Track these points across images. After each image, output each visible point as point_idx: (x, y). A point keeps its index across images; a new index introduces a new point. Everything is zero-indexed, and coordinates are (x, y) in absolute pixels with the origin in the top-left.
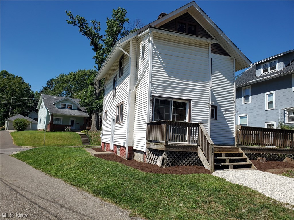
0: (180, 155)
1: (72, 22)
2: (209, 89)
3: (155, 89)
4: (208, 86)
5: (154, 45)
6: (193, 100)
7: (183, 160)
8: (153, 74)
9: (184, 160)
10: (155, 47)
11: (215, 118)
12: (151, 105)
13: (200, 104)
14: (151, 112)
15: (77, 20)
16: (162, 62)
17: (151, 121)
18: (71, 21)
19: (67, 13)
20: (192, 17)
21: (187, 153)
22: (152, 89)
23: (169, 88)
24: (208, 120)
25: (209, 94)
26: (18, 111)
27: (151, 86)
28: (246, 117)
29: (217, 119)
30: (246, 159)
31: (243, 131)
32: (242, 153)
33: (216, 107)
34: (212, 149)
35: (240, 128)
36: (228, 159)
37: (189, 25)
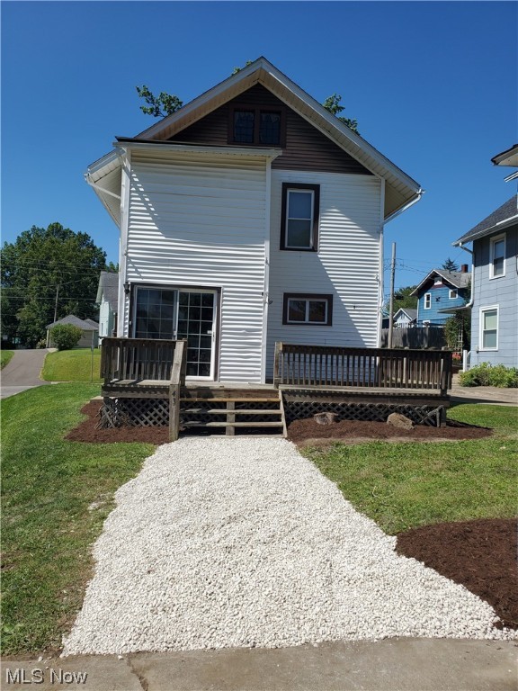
0: (138, 406)
1: (152, 110)
2: (263, 262)
3: (136, 268)
4: (263, 256)
5: (134, 175)
6: (225, 289)
7: (144, 416)
8: (131, 236)
9: (147, 415)
10: (136, 180)
11: (326, 322)
12: (128, 302)
13: (243, 296)
14: (127, 316)
15: (161, 103)
16: (152, 209)
17: (127, 336)
18: (149, 107)
19: (139, 91)
20: (271, 93)
21: (152, 402)
22: (129, 269)
23: (169, 265)
24: (260, 330)
25: (264, 272)
26: (73, 307)
27: (127, 263)
28: (495, 314)
29: (331, 325)
30: (280, 415)
31: (291, 355)
32: (279, 403)
33: (330, 297)
34: (174, 394)
35: (281, 349)
36: (231, 414)
37: (262, 111)
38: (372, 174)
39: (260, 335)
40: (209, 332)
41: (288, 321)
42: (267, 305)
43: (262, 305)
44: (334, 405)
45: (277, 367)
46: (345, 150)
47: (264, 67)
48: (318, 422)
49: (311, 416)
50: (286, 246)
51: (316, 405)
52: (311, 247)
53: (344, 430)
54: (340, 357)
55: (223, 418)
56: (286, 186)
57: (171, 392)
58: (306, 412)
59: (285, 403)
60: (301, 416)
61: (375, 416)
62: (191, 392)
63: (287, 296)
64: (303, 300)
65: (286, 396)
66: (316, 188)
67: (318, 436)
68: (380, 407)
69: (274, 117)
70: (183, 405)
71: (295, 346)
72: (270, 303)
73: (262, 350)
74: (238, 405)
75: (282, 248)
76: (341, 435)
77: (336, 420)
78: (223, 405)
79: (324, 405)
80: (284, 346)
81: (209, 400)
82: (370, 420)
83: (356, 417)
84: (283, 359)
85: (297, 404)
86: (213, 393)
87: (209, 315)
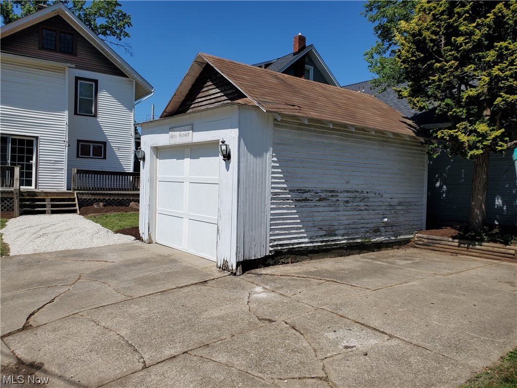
2: (65, 124)
4: (64, 121)
6: (41, 138)
11: (102, 157)
13: (52, 142)
24: (63, 161)
25: (65, 129)
29: (106, 159)
30: (76, 204)
31: (82, 175)
32: (75, 199)
33: (105, 143)
34: (16, 194)
35: (76, 172)
36: (49, 204)
37: (61, 32)
38: (128, 77)
39: (63, 164)
40: (31, 161)
41: (80, 156)
42: (67, 148)
43: (64, 147)
44: (104, 199)
45: (74, 181)
46: (112, 61)
47: (62, 8)
48: (96, 207)
49: (92, 205)
50: (78, 113)
51: (94, 199)
52: (93, 115)
53: (108, 210)
54: (107, 176)
55: (44, 206)
56: (77, 79)
57: (14, 193)
58: (89, 203)
59: (78, 199)
60: (87, 205)
61: (124, 204)
62: (24, 194)
63: (79, 141)
64: (90, 144)
65: (79, 195)
66: (96, 82)
67: (94, 213)
68: (127, 199)
69: (69, 37)
70: (21, 200)
71: (83, 170)
72: (69, 146)
73: (65, 172)
74: (52, 200)
75: (76, 113)
76: (106, 212)
77: (105, 206)
78: (44, 200)
79: (99, 199)
80: (77, 170)
81: (35, 197)
82: (122, 206)
83: (115, 205)
84: (77, 177)
85: (85, 199)
86: (37, 194)
87: (30, 152)
